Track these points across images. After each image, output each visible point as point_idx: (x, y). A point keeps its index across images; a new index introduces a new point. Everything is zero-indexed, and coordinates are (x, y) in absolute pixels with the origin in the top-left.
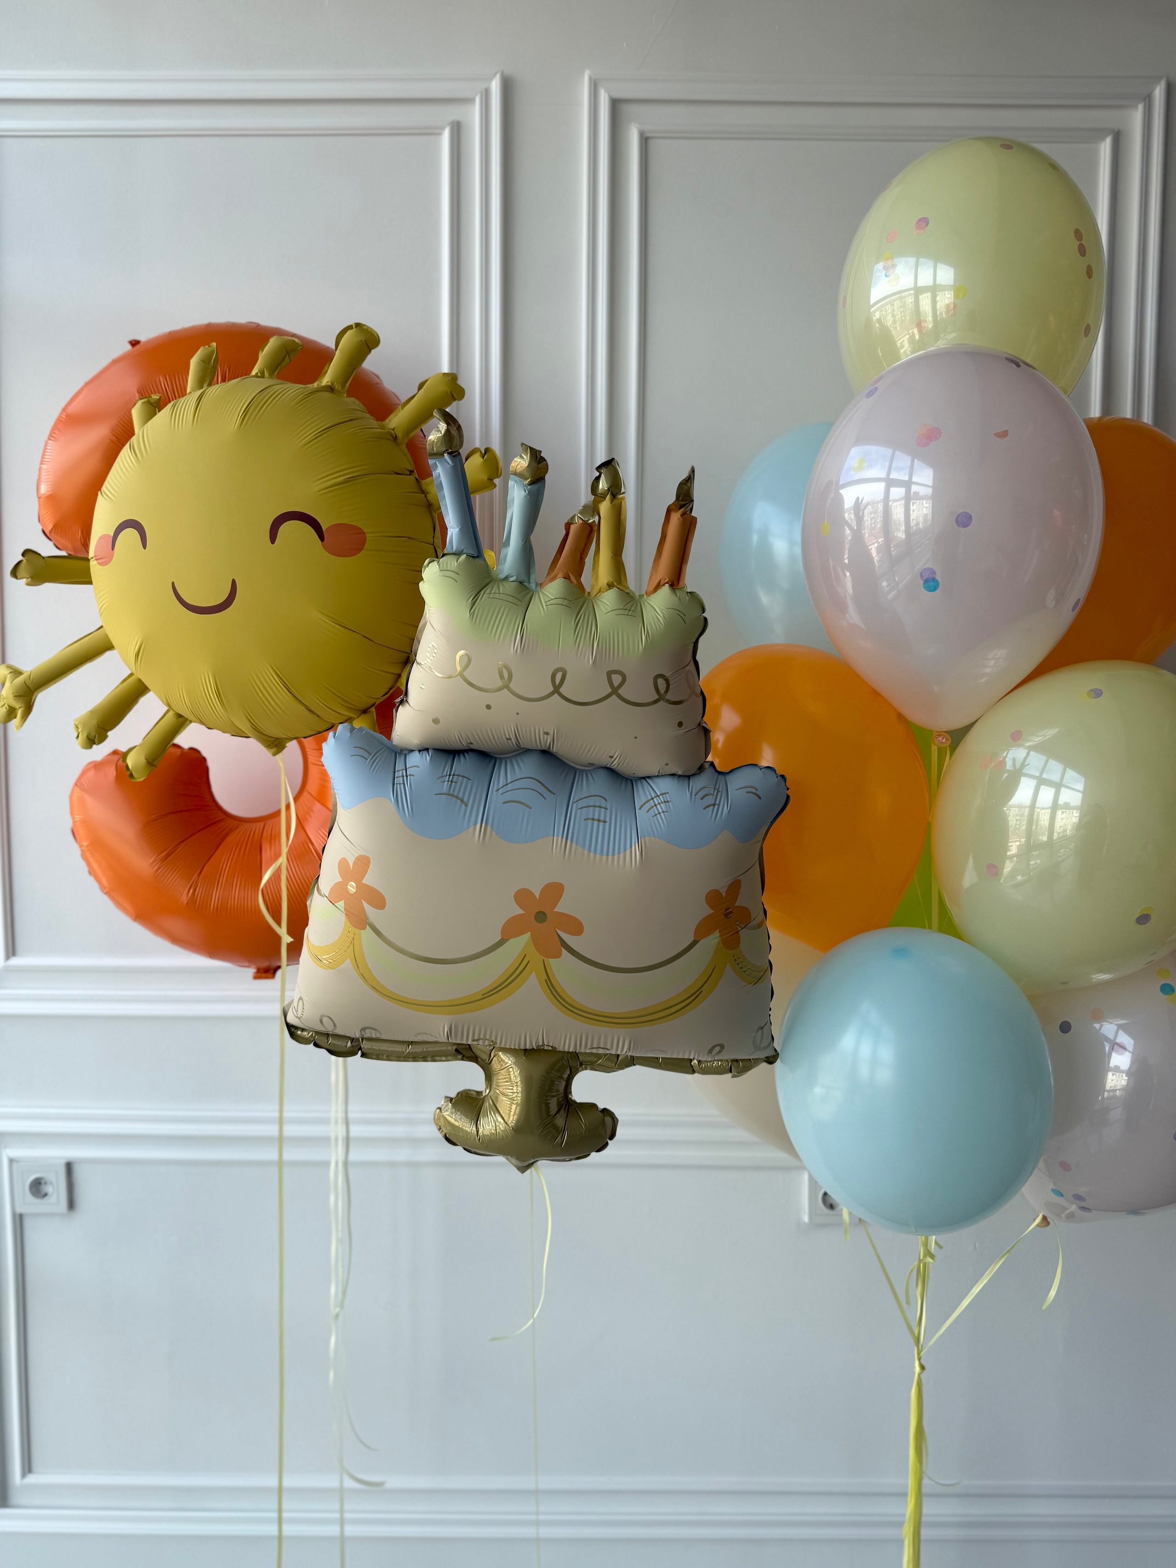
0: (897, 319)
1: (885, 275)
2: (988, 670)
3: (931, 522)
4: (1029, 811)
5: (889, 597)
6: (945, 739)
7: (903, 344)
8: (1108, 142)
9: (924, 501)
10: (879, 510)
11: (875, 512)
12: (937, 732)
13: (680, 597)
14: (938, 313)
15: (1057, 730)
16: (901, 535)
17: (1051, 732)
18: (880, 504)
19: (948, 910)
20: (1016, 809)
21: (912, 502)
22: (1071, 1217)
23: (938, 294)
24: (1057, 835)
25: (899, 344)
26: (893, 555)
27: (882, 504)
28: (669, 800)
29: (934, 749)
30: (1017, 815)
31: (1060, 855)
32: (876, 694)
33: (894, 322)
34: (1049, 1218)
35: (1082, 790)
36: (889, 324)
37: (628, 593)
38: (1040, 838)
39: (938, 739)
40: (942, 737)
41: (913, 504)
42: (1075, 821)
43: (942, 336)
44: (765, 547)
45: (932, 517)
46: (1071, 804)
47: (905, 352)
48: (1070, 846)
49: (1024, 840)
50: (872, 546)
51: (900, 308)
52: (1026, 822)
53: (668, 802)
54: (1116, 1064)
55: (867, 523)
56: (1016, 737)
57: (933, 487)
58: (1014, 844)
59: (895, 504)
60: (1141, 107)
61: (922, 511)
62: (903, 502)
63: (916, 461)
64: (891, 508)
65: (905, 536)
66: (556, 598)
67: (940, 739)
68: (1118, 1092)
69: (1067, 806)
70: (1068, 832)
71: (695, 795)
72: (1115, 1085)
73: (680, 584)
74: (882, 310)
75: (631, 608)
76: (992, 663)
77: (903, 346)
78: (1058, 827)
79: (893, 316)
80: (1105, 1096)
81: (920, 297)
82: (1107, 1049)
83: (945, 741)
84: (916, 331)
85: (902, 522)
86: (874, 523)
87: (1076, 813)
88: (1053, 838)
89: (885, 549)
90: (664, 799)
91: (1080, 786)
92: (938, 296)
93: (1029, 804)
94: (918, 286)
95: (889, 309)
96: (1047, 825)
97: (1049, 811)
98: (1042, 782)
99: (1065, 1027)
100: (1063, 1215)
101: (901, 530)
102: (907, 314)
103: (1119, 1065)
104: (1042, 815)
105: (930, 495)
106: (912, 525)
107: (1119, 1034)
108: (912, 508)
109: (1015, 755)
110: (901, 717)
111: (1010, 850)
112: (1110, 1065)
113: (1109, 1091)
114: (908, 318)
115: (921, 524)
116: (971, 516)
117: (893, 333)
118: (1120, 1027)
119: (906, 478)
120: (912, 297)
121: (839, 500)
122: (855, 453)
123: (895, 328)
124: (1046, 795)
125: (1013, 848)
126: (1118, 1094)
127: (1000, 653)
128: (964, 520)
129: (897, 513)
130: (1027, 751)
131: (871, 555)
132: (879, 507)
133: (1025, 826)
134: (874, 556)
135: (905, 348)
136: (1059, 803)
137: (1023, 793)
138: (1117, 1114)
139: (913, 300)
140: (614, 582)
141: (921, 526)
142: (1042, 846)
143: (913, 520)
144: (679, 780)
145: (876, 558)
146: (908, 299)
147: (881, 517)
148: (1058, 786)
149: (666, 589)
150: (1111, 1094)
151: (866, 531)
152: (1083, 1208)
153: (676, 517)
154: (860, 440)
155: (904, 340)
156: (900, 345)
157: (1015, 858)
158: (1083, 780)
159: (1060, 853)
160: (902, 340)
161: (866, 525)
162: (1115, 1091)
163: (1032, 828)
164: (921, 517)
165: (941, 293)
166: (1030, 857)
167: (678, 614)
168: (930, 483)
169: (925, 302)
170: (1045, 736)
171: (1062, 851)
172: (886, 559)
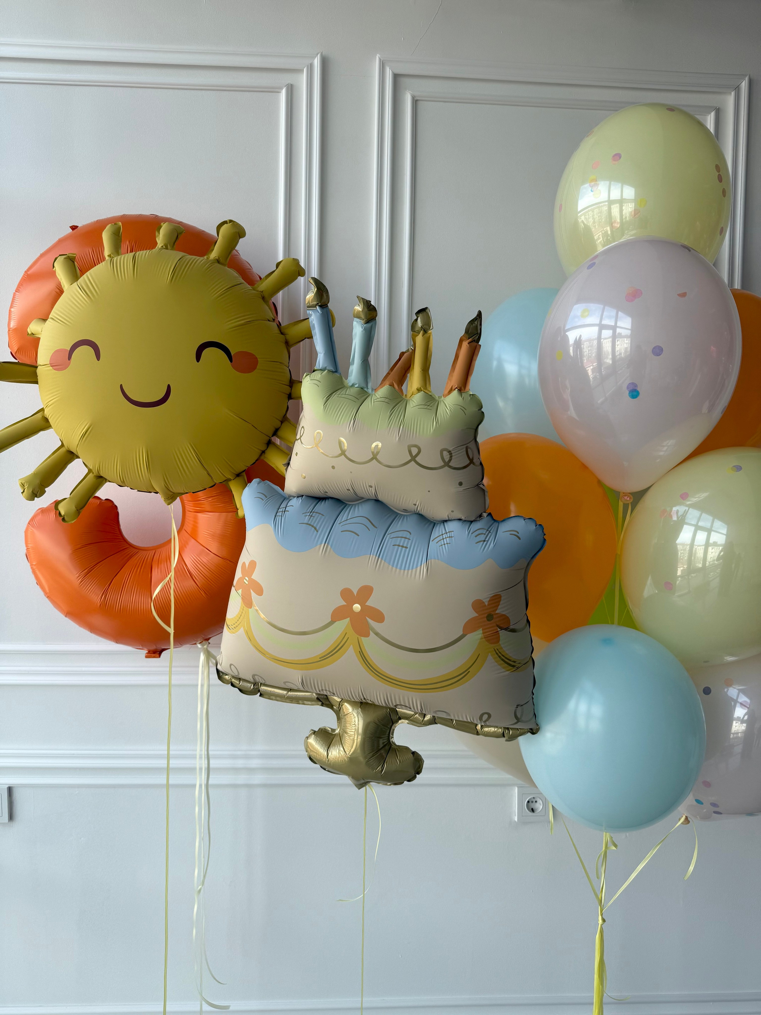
0: (596, 221)
1: (591, 190)
2: (662, 453)
3: (629, 353)
4: (689, 547)
5: (599, 402)
6: (629, 498)
7: (599, 238)
8: (713, 114)
9: (625, 339)
10: (594, 345)
11: (592, 346)
12: (624, 493)
13: (464, 398)
14: (624, 217)
15: (707, 494)
16: (609, 361)
17: (704, 495)
18: (595, 341)
20: (680, 546)
21: (616, 339)
22: (706, 817)
23: (624, 205)
24: (708, 563)
25: (596, 239)
26: (603, 374)
27: (596, 340)
28: (453, 536)
29: (621, 504)
30: (682, 550)
31: (711, 577)
32: (584, 467)
33: (594, 222)
34: (690, 819)
35: (725, 533)
36: (590, 224)
37: (431, 395)
38: (697, 565)
39: (624, 498)
41: (618, 340)
42: (721, 554)
43: (626, 232)
45: (630, 349)
46: (718, 543)
47: (601, 244)
48: (717, 571)
49: (686, 566)
50: (589, 368)
51: (598, 214)
52: (687, 554)
53: (452, 537)
54: (738, 716)
55: (585, 353)
56: (682, 498)
57: (632, 330)
58: (679, 569)
59: (605, 341)
60: (733, 94)
61: (623, 345)
62: (611, 339)
63: (620, 313)
64: (603, 343)
65: (612, 362)
66: (381, 398)
67: (626, 498)
68: (739, 734)
69: (715, 544)
70: (717, 561)
71: (472, 534)
72: (738, 730)
73: (466, 389)
74: (586, 215)
75: (430, 404)
76: (665, 448)
77: (599, 240)
78: (709, 558)
79: (594, 219)
80: (731, 737)
81: (612, 207)
82: (732, 705)
83: (628, 500)
84: (608, 228)
85: (609, 352)
86: (591, 353)
87: (722, 548)
88: (706, 565)
89: (598, 369)
90: (449, 535)
91: (724, 531)
92: (624, 206)
93: (690, 543)
94: (611, 199)
95: (590, 214)
96: (702, 556)
97: (704, 547)
98: (698, 528)
99: (707, 691)
100: (700, 817)
101: (609, 357)
102: (603, 217)
103: (740, 717)
104: (698, 550)
105: (629, 335)
106: (617, 355)
107: (739, 696)
109: (679, 509)
110: (599, 482)
112: (734, 716)
113: (734, 734)
114: (603, 220)
115: (623, 354)
116: (662, 349)
117: (592, 230)
118: (740, 691)
119: (613, 324)
121: (565, 339)
122: (578, 309)
123: (594, 227)
124: (701, 537)
125: (679, 572)
126: (739, 736)
127: (671, 442)
128: (658, 351)
129: (606, 347)
130: (687, 507)
132: (594, 343)
133: (687, 557)
134: (589, 375)
135: (601, 241)
136: (710, 542)
137: (685, 536)
138: (738, 749)
139: (607, 208)
140: (421, 388)
141: (623, 355)
142: (698, 570)
143: (617, 351)
144: (463, 524)
145: (591, 376)
146: (604, 208)
147: (595, 349)
148: (709, 531)
149: (455, 392)
150: (735, 735)
151: (585, 358)
152: (715, 812)
153: (465, 344)
154: (580, 300)
155: (600, 235)
157: (680, 578)
158: (726, 526)
159: (710, 575)
160: (599, 234)
161: (585, 355)
162: (738, 733)
163: (692, 558)
164: (623, 350)
165: (626, 204)
166: (690, 577)
167: (460, 409)
168: (629, 327)
169: (615, 210)
170: (700, 497)
171: (712, 574)
172: (598, 377)
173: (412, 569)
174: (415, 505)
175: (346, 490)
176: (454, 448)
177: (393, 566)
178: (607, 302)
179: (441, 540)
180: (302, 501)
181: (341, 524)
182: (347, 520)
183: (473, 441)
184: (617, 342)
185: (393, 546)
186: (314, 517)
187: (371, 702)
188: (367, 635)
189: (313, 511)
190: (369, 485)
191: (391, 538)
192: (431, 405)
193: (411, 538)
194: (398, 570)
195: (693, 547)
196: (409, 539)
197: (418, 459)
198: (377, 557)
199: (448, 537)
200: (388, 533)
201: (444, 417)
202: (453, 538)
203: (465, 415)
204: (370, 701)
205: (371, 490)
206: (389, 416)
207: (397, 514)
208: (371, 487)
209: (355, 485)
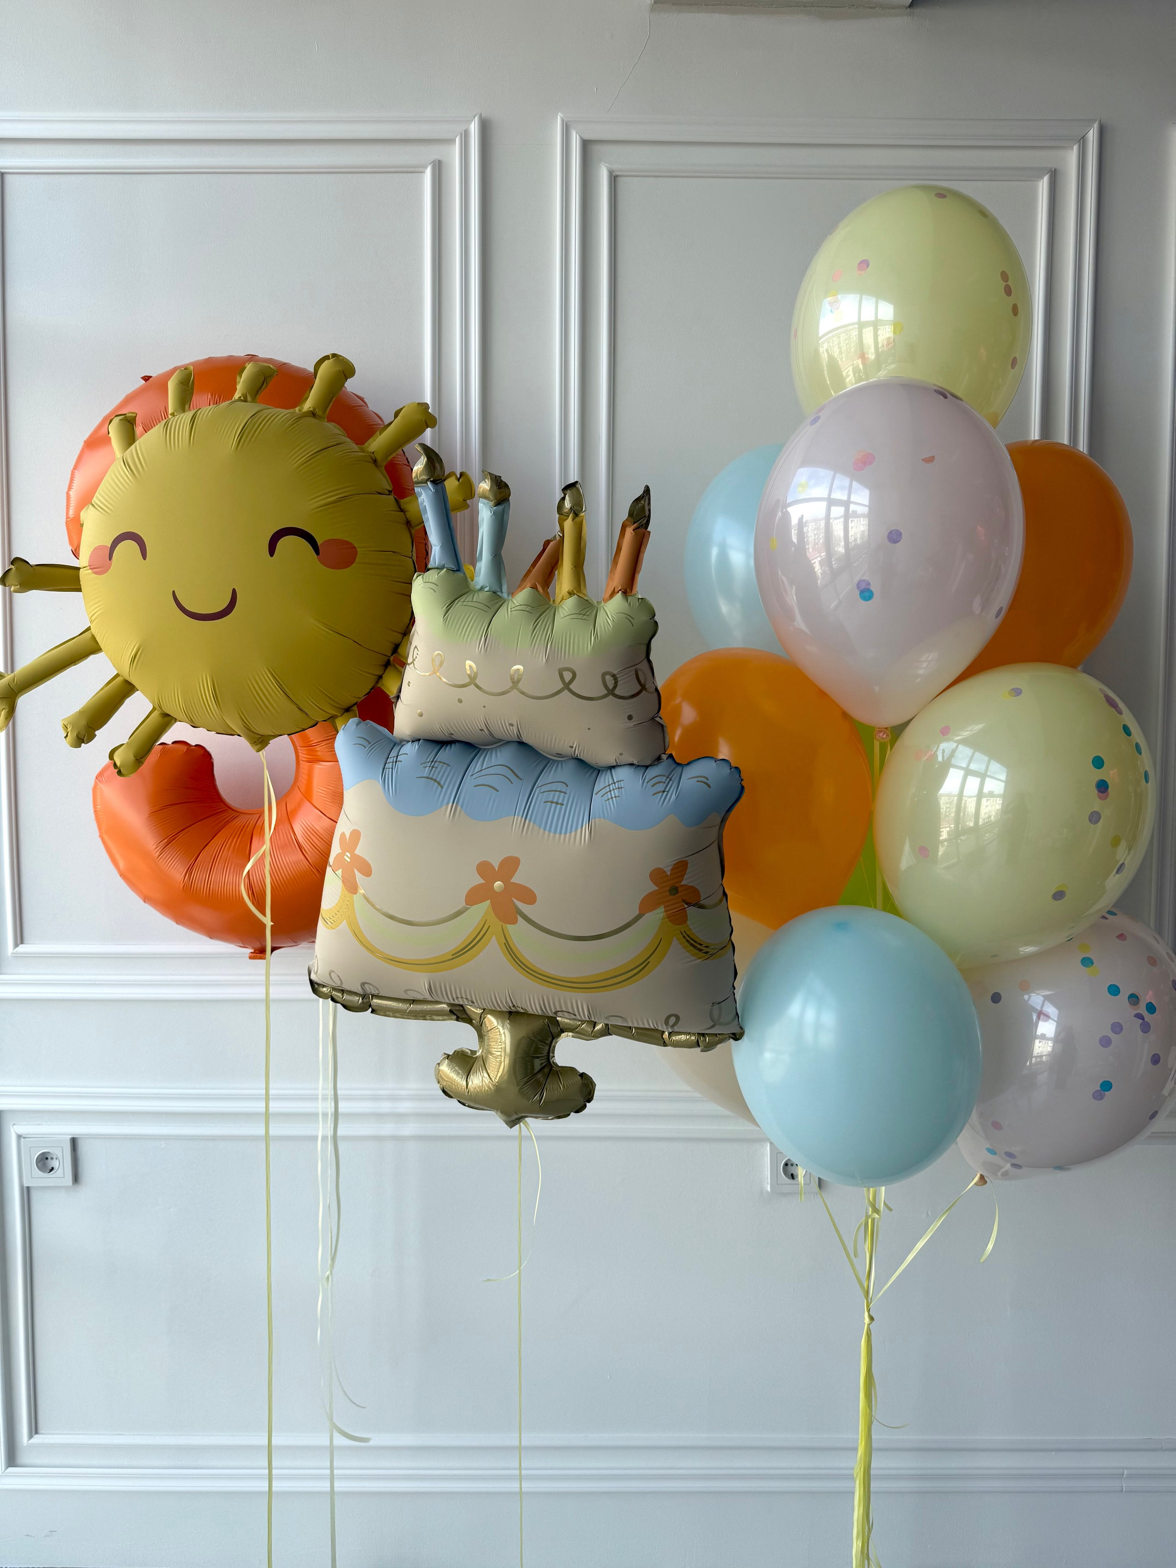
0: (843, 351)
1: (830, 310)
2: (921, 672)
3: (867, 538)
4: (957, 799)
5: (832, 606)
6: (885, 735)
7: (849, 373)
8: (1046, 179)
9: (862, 519)
10: (821, 527)
11: (818, 529)
12: (879, 728)
13: (632, 603)
14: (880, 346)
15: (984, 724)
16: (841, 549)
17: (977, 728)
18: (822, 522)
19: (890, 894)
20: (945, 797)
21: (850, 519)
22: (1005, 1175)
23: (879, 329)
24: (982, 821)
25: (844, 374)
26: (835, 568)
27: (824, 521)
28: (623, 786)
29: (877, 744)
30: (947, 804)
31: (986, 839)
32: (822, 694)
33: (841, 353)
34: (987, 1177)
35: (1004, 780)
36: (835, 356)
38: (968, 823)
39: (879, 735)
40: (882, 733)
41: (852, 521)
42: (998, 808)
43: (883, 366)
44: (724, 557)
45: (868, 533)
46: (995, 793)
47: (850, 381)
48: (994, 831)
49: (953, 826)
50: (815, 560)
51: (845, 340)
52: (954, 809)
54: (1042, 1033)
55: (810, 539)
56: (945, 732)
57: (870, 506)
58: (944, 830)
59: (835, 522)
60: (1075, 147)
61: (859, 528)
62: (842, 520)
63: (854, 482)
64: (832, 525)
65: (845, 551)
66: (522, 605)
67: (881, 735)
68: (1044, 1057)
69: (991, 795)
70: (992, 817)
72: (1041, 1052)
73: (633, 591)
74: (829, 342)
76: (925, 665)
77: (848, 376)
78: (983, 815)
79: (840, 348)
80: (1033, 1062)
81: (864, 331)
82: (1035, 1017)
83: (885, 737)
84: (860, 361)
85: (841, 538)
86: (817, 539)
87: (1000, 801)
88: (979, 824)
89: (827, 561)
90: (619, 786)
91: (1003, 777)
93: (957, 793)
94: (862, 320)
95: (835, 341)
96: (974, 812)
97: (975, 798)
98: (968, 772)
99: (996, 998)
100: (999, 1174)
101: (841, 545)
102: (852, 346)
103: (1045, 1033)
104: (969, 803)
105: (866, 513)
106: (850, 541)
107: (1045, 1004)
108: (850, 525)
109: (946, 746)
110: (845, 715)
111: (942, 836)
112: (1037, 1034)
113: (1036, 1057)
114: (853, 350)
115: (858, 540)
116: (901, 533)
117: (840, 363)
118: (1046, 998)
119: (845, 498)
120: (856, 331)
121: (786, 517)
122: (802, 475)
123: (842, 358)
124: (973, 783)
125: (944, 835)
126: (1044, 1060)
127: (932, 656)
128: (895, 537)
129: (837, 530)
130: (956, 744)
131: (813, 568)
132: (821, 525)
133: (954, 813)
134: (817, 570)
135: (850, 377)
136: (984, 791)
137: (951, 783)
138: (1042, 1078)
139: (857, 333)
140: (574, 590)
141: (859, 541)
142: (969, 831)
143: (852, 536)
144: (636, 770)
145: (819, 571)
146: (853, 332)
147: (823, 533)
148: (983, 776)
149: (619, 596)
150: (1039, 1059)
151: (810, 546)
152: (1014, 1165)
153: (630, 531)
154: (805, 463)
155: (849, 371)
156: (846, 374)
157: (946, 843)
158: (1006, 770)
159: (986, 837)
160: (847, 370)
161: (810, 541)
162: (1041, 1056)
163: (960, 814)
164: (858, 533)
165: (882, 327)
166: (959, 841)
167: (626, 618)
168: (866, 502)
169: (868, 336)
170: (972, 731)
171: (987, 835)
172: (828, 572)
173: (571, 832)
174: (572, 747)
175: (480, 731)
176: (620, 671)
177: (545, 829)
178: (838, 468)
179: (607, 793)
180: (419, 747)
181: (474, 776)
182: (481, 771)
183: (645, 661)
184: (852, 522)
185: (544, 802)
186: (436, 768)
187: (522, 1011)
188: (514, 922)
189: (435, 760)
190: (510, 722)
191: (541, 793)
192: (587, 614)
193: (568, 792)
194: (552, 834)
195: (962, 799)
196: (565, 793)
197: (572, 687)
198: (523, 819)
199: (616, 789)
200: (537, 786)
201: (605, 630)
202: (623, 789)
203: (633, 626)
204: (522, 1008)
205: (512, 729)
206: (533, 629)
207: (549, 760)
208: (512, 725)
209: (490, 722)
